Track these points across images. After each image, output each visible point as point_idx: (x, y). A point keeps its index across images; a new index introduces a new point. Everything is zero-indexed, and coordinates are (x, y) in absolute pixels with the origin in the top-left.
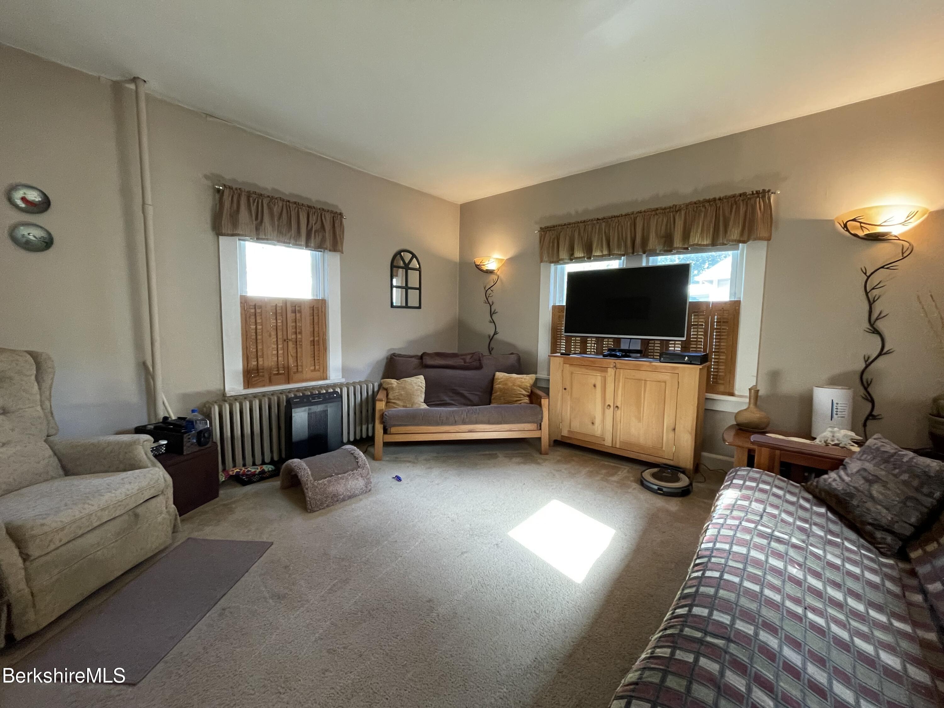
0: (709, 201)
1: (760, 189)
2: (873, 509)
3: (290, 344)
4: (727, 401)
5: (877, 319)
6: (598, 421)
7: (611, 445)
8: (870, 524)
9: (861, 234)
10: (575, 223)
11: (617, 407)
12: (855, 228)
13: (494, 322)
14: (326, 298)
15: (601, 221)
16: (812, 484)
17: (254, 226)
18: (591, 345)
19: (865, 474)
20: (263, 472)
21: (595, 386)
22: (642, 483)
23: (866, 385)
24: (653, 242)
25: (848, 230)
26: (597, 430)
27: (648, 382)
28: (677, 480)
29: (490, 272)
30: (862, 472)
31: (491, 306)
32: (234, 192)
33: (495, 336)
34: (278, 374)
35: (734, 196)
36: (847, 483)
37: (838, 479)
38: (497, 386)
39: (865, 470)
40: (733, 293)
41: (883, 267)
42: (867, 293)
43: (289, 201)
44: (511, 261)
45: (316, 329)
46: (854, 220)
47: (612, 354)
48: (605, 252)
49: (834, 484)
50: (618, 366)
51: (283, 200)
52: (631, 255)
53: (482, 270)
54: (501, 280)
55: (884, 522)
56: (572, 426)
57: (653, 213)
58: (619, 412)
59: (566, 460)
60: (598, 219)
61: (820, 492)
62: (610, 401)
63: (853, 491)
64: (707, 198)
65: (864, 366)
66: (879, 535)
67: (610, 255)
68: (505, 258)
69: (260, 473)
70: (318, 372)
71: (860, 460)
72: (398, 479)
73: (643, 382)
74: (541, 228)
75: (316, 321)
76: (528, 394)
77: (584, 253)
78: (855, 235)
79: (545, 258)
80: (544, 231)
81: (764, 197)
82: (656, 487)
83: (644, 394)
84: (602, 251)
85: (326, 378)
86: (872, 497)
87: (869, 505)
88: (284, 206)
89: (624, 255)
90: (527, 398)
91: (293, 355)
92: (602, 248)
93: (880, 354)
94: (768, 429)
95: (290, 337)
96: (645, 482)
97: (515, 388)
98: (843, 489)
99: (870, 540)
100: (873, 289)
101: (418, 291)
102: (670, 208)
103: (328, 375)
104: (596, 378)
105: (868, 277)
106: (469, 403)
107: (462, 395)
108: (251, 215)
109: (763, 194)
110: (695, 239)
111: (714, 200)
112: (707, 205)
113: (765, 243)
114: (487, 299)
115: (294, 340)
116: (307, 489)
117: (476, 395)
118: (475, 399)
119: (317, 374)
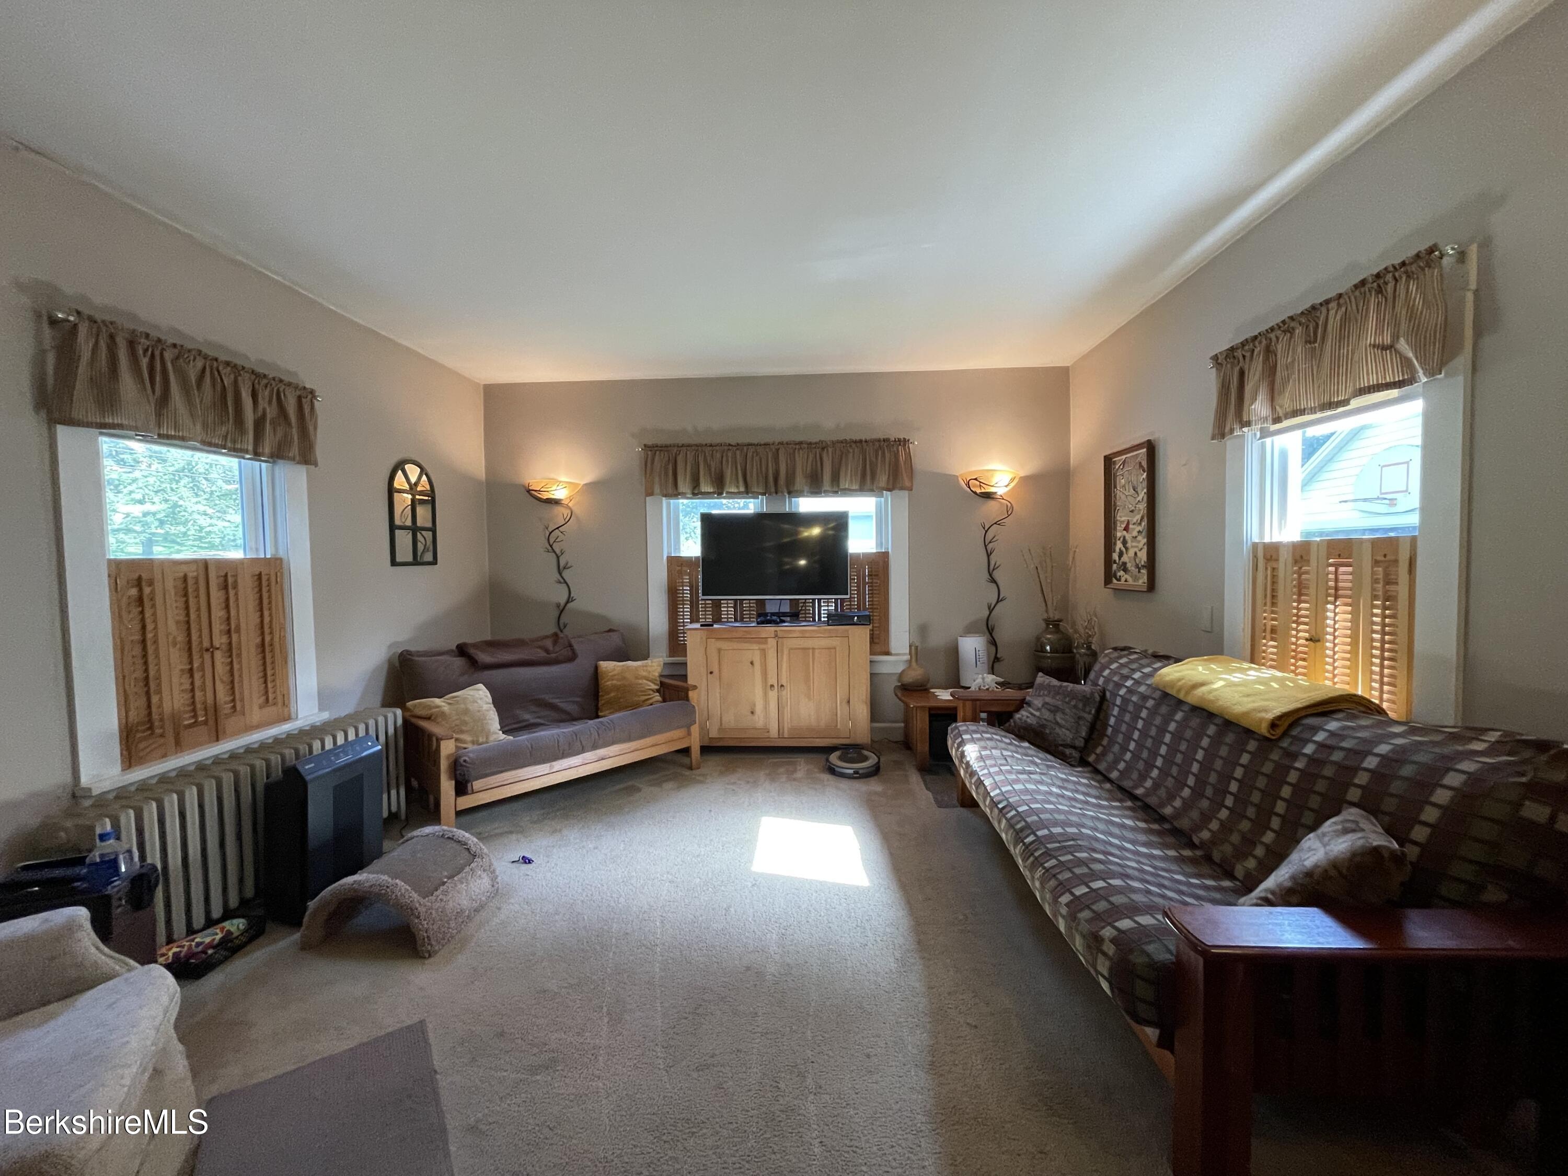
0: (855, 442)
1: (902, 437)
2: (1060, 733)
3: (218, 654)
4: (887, 662)
5: (994, 570)
6: (759, 708)
7: (776, 736)
8: (1062, 745)
9: (978, 491)
10: (696, 445)
11: (782, 686)
12: (975, 486)
13: (566, 582)
14: (281, 554)
15: (735, 448)
16: (1010, 725)
17: (151, 409)
19: (1049, 707)
20: (228, 936)
21: (752, 663)
22: (832, 771)
23: (990, 630)
24: (800, 481)
25: (969, 487)
26: (759, 720)
27: (817, 651)
28: (866, 759)
29: (556, 502)
30: (1046, 706)
31: (558, 557)
32: (99, 328)
33: (569, 605)
34: (196, 724)
35: (879, 440)
36: (1038, 717)
37: (1029, 715)
38: (608, 683)
39: (1047, 703)
40: (879, 543)
41: (995, 523)
42: (986, 546)
43: (216, 360)
44: (593, 487)
45: (267, 619)
46: (976, 479)
48: (742, 489)
49: (1028, 720)
50: (780, 634)
51: (206, 357)
52: (774, 495)
53: (540, 500)
54: (577, 517)
55: (1069, 741)
56: (723, 722)
57: (797, 447)
58: (784, 693)
59: (728, 770)
60: (730, 445)
61: (1019, 731)
62: (773, 680)
63: (1045, 722)
64: (854, 438)
65: (988, 613)
66: (1068, 751)
67: (748, 492)
68: (583, 483)
69: (223, 941)
70: (274, 708)
71: (1040, 696)
72: (527, 861)
73: (811, 651)
74: (645, 445)
75: (265, 601)
76: (657, 687)
77: (714, 487)
78: (975, 493)
79: (657, 489)
80: (651, 450)
81: (905, 445)
82: (851, 771)
83: (813, 664)
84: (738, 487)
85: (287, 718)
86: (1057, 723)
87: (1058, 730)
88: (208, 370)
89: (763, 494)
90: (658, 694)
91: (225, 679)
92: (738, 483)
93: (998, 602)
94: (929, 686)
95: (216, 643)
96: (837, 769)
97: (640, 681)
98: (1037, 723)
99: (1061, 757)
100: (990, 542)
101: (430, 533)
102: (816, 443)
103: (293, 710)
104: (752, 652)
105: (986, 532)
106: (564, 717)
107: (553, 707)
108: (142, 382)
109: (904, 442)
110: (844, 484)
111: (861, 441)
112: (854, 446)
113: (906, 493)
114: (551, 546)
115: (224, 647)
116: (418, 917)
117: (574, 702)
118: (571, 708)
119: (271, 711)
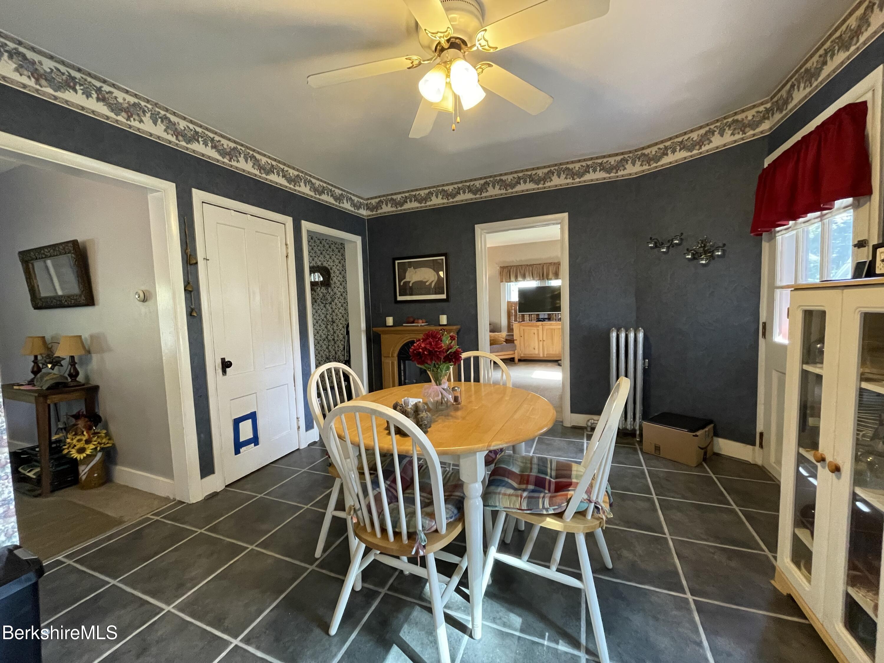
18: (527, 317)
47: (539, 320)
